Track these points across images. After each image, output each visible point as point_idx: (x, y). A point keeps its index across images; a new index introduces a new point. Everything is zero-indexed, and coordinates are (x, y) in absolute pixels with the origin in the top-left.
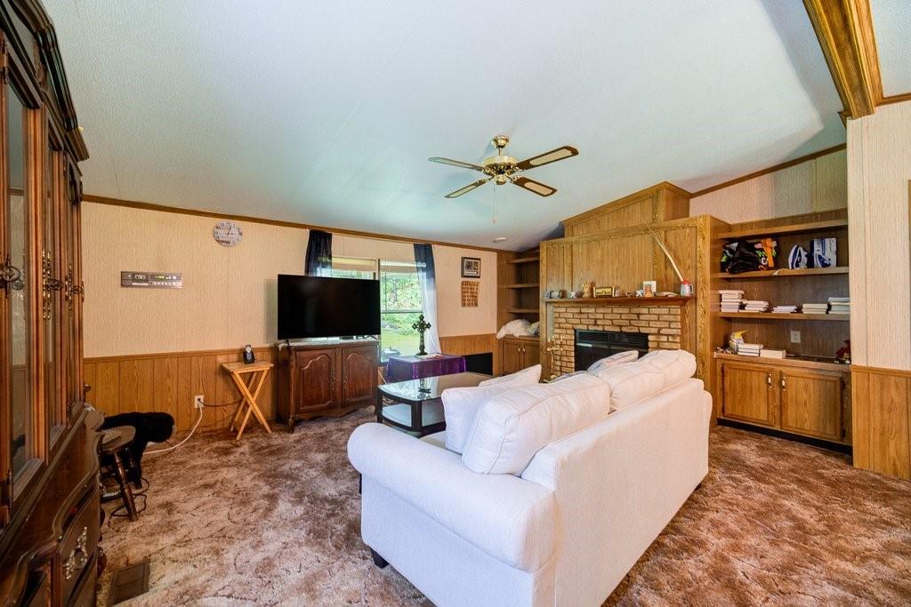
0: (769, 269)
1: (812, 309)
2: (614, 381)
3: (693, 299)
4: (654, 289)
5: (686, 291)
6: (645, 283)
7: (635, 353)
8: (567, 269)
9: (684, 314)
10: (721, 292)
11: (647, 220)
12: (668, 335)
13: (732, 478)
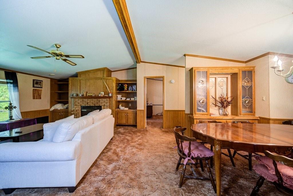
0: (126, 91)
1: (132, 99)
2: (94, 116)
3: (112, 97)
4: (103, 94)
5: (110, 95)
6: (101, 93)
7: (99, 110)
8: (79, 87)
9: (110, 100)
10: (118, 95)
11: (102, 76)
12: (106, 106)
13: (118, 136)
